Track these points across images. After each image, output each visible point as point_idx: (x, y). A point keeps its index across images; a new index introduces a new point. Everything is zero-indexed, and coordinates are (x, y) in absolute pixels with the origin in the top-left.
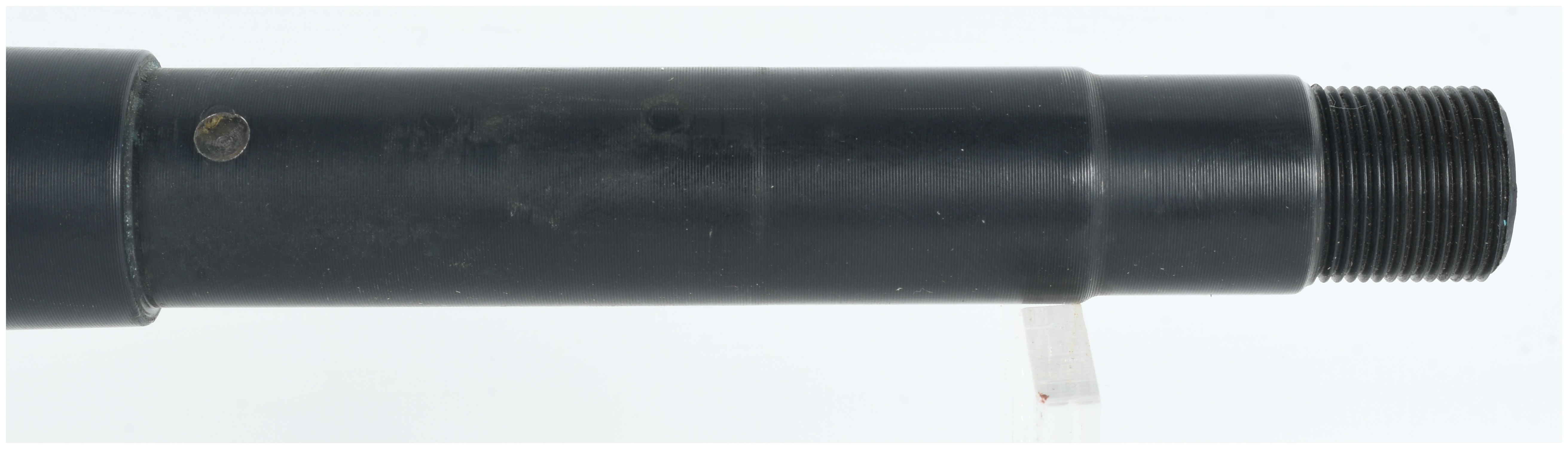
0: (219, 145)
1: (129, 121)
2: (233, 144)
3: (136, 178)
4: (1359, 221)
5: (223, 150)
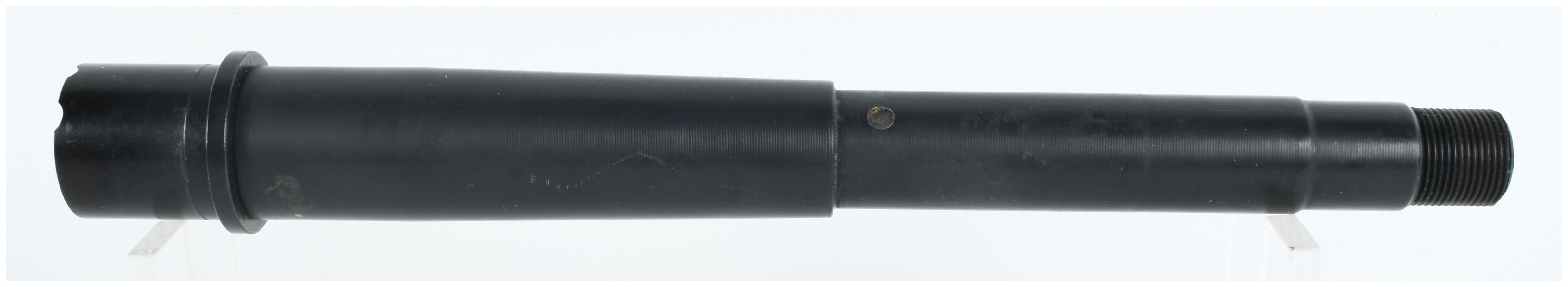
0: (878, 122)
1: (835, 110)
2: (885, 122)
3: (840, 137)
4: (1438, 170)
5: (880, 124)
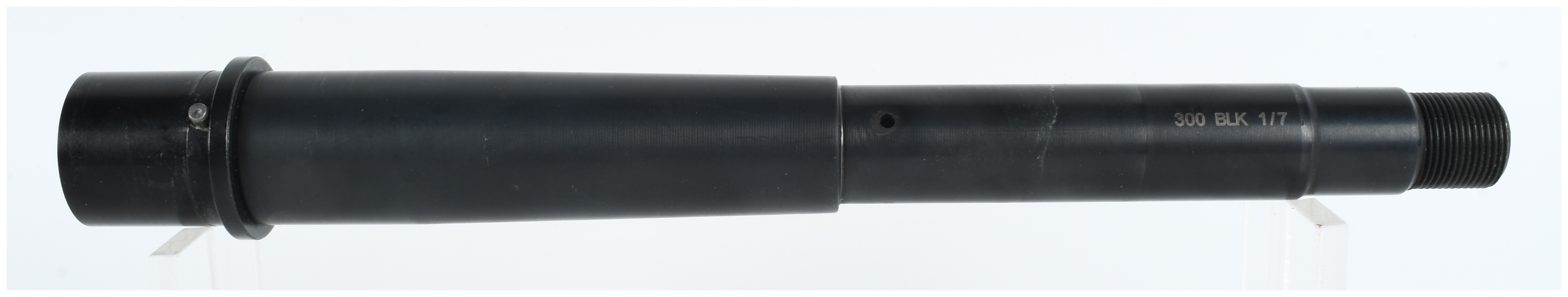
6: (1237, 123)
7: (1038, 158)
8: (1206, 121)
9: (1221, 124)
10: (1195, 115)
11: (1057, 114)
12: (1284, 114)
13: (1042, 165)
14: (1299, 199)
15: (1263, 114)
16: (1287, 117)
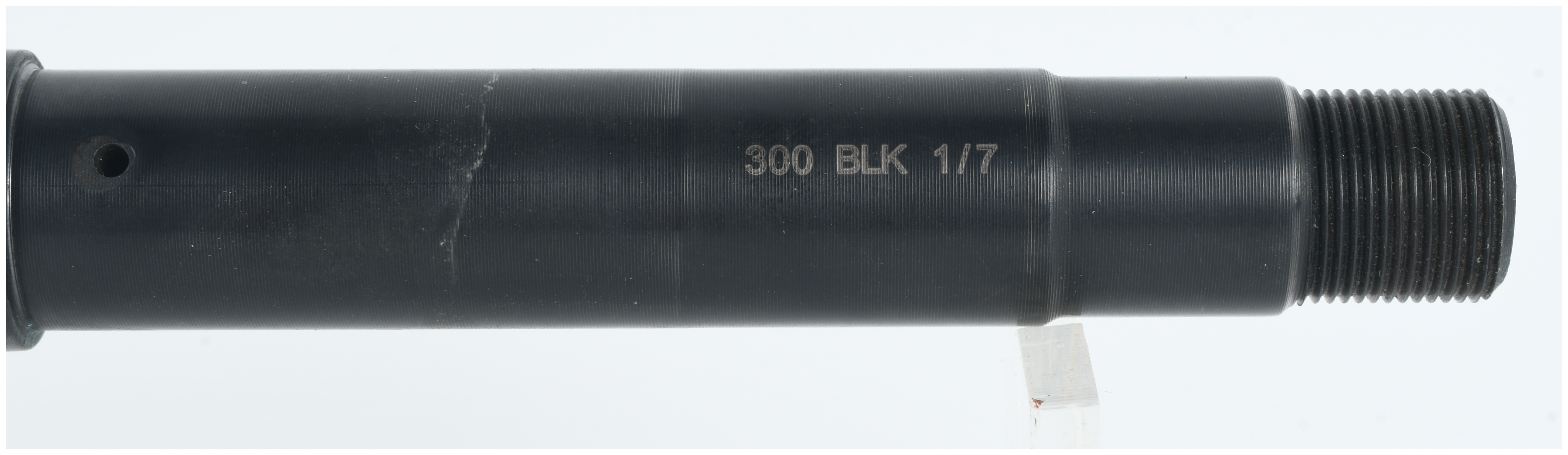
6: (884, 170)
7: (442, 244)
8: (815, 164)
9: (848, 171)
10: (791, 150)
11: (485, 146)
12: (991, 148)
13: (452, 258)
14: (1045, 325)
15: (944, 147)
16: (997, 153)
